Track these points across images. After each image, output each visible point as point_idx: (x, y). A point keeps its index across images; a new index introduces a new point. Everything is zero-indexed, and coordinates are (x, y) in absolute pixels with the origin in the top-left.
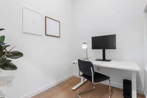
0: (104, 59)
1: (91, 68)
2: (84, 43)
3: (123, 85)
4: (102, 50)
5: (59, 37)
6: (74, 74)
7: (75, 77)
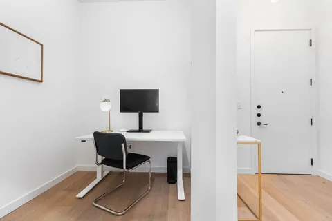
0: (141, 130)
1: (123, 144)
2: (105, 100)
3: (166, 167)
4: (137, 114)
5: (41, 81)
6: (77, 166)
7: (77, 172)
